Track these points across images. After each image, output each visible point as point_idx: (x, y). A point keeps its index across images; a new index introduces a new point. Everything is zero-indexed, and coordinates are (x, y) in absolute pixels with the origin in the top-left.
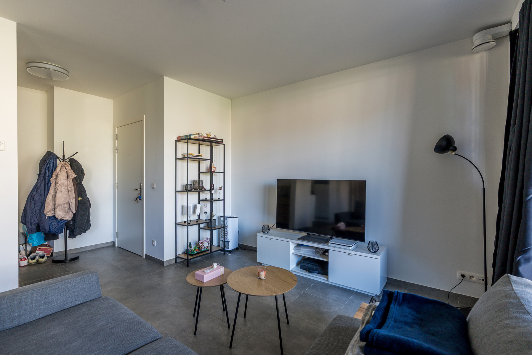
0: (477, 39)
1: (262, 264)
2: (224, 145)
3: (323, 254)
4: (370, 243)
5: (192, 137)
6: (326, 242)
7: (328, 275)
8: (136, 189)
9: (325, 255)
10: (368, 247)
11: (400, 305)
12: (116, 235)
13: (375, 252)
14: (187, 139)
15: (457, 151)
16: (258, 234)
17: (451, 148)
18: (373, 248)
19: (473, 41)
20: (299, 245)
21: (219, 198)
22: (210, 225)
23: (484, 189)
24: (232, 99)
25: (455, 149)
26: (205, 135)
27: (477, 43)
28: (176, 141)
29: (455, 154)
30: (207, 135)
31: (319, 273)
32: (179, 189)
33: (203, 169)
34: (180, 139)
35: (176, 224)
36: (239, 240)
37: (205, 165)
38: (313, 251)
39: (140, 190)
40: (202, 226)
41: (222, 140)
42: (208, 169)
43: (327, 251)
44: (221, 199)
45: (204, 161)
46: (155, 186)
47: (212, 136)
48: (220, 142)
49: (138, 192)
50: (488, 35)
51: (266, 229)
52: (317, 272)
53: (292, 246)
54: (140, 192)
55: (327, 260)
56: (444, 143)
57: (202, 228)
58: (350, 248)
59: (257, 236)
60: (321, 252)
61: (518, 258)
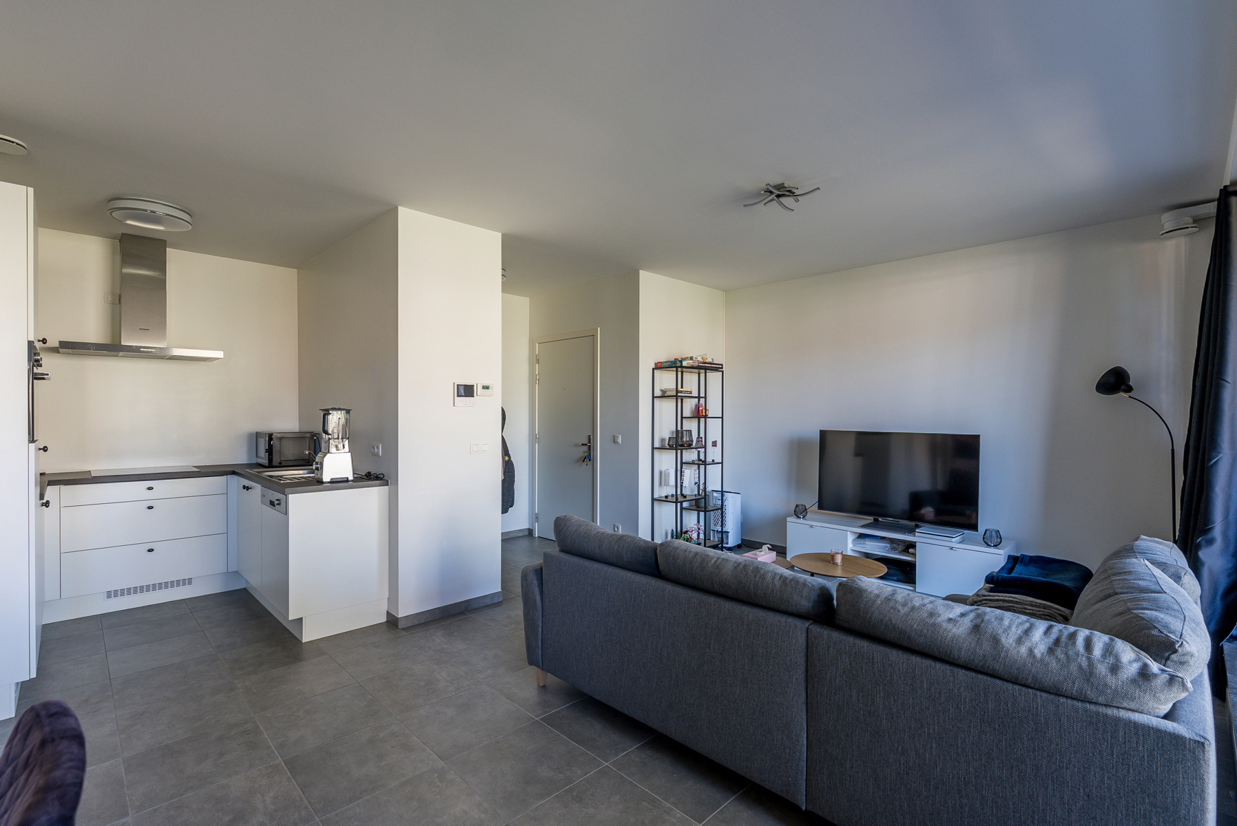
0: (1168, 221)
1: (795, 568)
2: (723, 372)
3: (904, 551)
4: (988, 533)
5: (685, 364)
6: (911, 531)
7: (915, 583)
8: (583, 444)
9: (908, 552)
10: (983, 538)
11: (1026, 565)
12: (537, 518)
13: (995, 546)
14: (675, 365)
15: (1133, 392)
16: (788, 519)
17: (1123, 387)
18: (993, 540)
19: (1163, 222)
20: (861, 536)
21: (713, 461)
22: (701, 503)
23: (1173, 450)
24: (726, 291)
25: (1129, 389)
26: (700, 359)
27: (1168, 227)
28: (653, 369)
29: (1130, 397)
30: (702, 358)
31: (898, 581)
32: (657, 445)
33: (687, 413)
34: (659, 367)
35: (653, 500)
36: (742, 533)
37: (689, 406)
38: (887, 547)
39: (589, 445)
40: (685, 505)
41: (722, 365)
42: (693, 412)
43: (912, 545)
44: (715, 461)
45: (688, 400)
46: (620, 440)
47: (709, 360)
48: (717, 368)
49: (585, 448)
50: (1186, 216)
51: (800, 512)
52: (895, 578)
53: (851, 538)
54: (590, 449)
55: (913, 559)
56: (1112, 379)
57: (686, 509)
58: (953, 540)
59: (785, 522)
60: (901, 548)
61: (1199, 540)
